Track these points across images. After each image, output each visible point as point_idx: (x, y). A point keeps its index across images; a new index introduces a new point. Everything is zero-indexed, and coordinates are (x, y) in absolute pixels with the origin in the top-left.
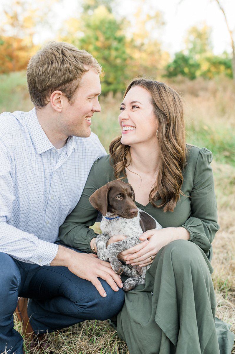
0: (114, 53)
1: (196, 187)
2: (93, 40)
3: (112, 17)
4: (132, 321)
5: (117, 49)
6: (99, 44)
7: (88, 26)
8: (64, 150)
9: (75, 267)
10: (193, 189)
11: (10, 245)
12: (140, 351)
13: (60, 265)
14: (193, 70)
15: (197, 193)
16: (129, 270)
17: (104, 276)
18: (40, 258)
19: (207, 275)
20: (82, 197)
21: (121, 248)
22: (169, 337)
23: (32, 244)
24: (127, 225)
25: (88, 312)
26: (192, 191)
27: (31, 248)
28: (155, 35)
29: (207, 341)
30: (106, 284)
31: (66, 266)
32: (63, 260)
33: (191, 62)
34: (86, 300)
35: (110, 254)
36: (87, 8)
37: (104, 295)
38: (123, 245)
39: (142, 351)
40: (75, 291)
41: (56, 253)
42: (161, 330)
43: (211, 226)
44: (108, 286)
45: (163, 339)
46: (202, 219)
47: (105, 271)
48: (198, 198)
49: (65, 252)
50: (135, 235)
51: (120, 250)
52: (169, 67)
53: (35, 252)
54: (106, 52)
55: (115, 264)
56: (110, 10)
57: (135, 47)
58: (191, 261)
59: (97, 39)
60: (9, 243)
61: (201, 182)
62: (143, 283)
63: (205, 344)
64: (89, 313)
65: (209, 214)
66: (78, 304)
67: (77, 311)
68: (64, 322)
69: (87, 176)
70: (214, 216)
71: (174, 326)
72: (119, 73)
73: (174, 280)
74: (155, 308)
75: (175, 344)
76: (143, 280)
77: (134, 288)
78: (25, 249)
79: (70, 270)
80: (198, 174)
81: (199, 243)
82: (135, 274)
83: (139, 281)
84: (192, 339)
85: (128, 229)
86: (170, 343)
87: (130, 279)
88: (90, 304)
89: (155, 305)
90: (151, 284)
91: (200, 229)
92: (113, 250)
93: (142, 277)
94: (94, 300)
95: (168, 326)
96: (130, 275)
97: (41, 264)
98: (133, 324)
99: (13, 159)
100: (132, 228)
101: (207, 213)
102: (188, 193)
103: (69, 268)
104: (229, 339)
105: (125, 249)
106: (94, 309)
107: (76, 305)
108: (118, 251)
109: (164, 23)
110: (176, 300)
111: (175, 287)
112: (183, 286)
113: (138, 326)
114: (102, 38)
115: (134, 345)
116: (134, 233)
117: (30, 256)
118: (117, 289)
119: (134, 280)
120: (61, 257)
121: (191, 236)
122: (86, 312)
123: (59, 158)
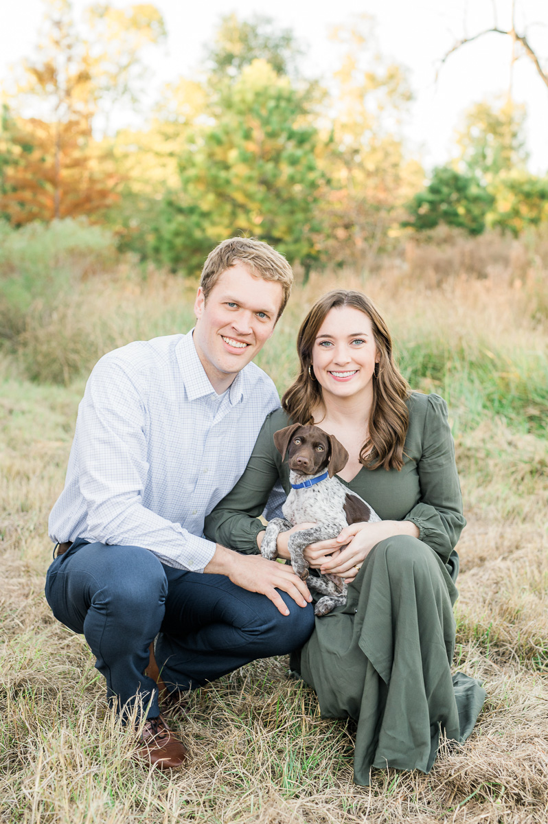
0: (286, 170)
1: (427, 454)
2: (238, 139)
3: (283, 83)
4: (323, 650)
5: (294, 162)
6: (252, 147)
7: (228, 104)
8: (227, 395)
9: (240, 574)
10: (423, 456)
11: (150, 535)
12: (335, 694)
13: (217, 572)
14: (476, 211)
15: (429, 463)
16: (324, 584)
17: (284, 586)
18: (191, 559)
19: (438, 586)
20: (247, 471)
21: (311, 538)
22: (378, 671)
23: (180, 537)
24: (317, 504)
25: (261, 641)
26: (420, 460)
27: (179, 542)
28: (389, 123)
29: (436, 682)
30: (287, 597)
31: (226, 575)
32: (221, 565)
33: (473, 190)
34: (258, 623)
35: (293, 546)
36: (226, 60)
37: (286, 612)
38: (314, 534)
39: (337, 694)
40: (242, 611)
41: (212, 555)
42: (366, 659)
43: (452, 519)
44: (290, 600)
45: (369, 674)
46: (438, 508)
47: (285, 579)
48: (430, 471)
49: (225, 553)
50: (330, 520)
51: (310, 540)
52: (419, 202)
53: (185, 548)
54: (269, 166)
55: (300, 562)
56: (279, 68)
57: (336, 155)
58: (414, 562)
59: (247, 136)
60: (149, 532)
61: (435, 446)
62: (344, 603)
63: (433, 687)
64: (262, 643)
65: (448, 499)
66: (246, 629)
67: (244, 640)
68: (219, 667)
69: (256, 438)
70: (456, 501)
71: (387, 656)
72: (300, 216)
73: (389, 589)
74: (359, 630)
75: (386, 683)
76: (344, 599)
77: (331, 611)
78: (171, 543)
79: (232, 580)
80: (428, 432)
81: (433, 544)
82: (333, 591)
83: (339, 601)
84: (413, 674)
85: (319, 511)
86: (380, 679)
87: (326, 598)
88: (265, 627)
89: (360, 626)
90: (355, 603)
91: (436, 523)
92: (299, 540)
93: (343, 594)
94: (270, 621)
95: (379, 655)
96: (325, 593)
97: (192, 569)
98: (325, 655)
99: (147, 409)
100: (325, 511)
101: (444, 497)
102: (415, 463)
103: (231, 578)
104: (475, 696)
105: (317, 540)
106: (270, 635)
107: (243, 631)
108: (306, 542)
109: (409, 97)
110: (390, 618)
111: (389, 598)
112: (400, 597)
113: (333, 656)
114: (258, 134)
115: (326, 687)
116: (328, 517)
117: (178, 554)
118: (304, 604)
119: (331, 599)
120: (219, 559)
121: (422, 534)
122: (258, 641)
123: (218, 409)
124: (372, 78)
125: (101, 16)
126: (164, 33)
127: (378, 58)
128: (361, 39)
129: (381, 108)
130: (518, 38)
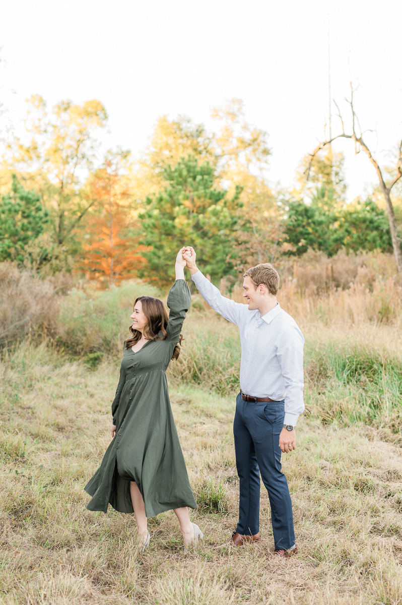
28: (254, 170)
33: (317, 217)
124: (242, 141)
125: (66, 109)
126: (106, 117)
127: (245, 127)
128: (233, 115)
129: (249, 161)
130: (357, 140)
